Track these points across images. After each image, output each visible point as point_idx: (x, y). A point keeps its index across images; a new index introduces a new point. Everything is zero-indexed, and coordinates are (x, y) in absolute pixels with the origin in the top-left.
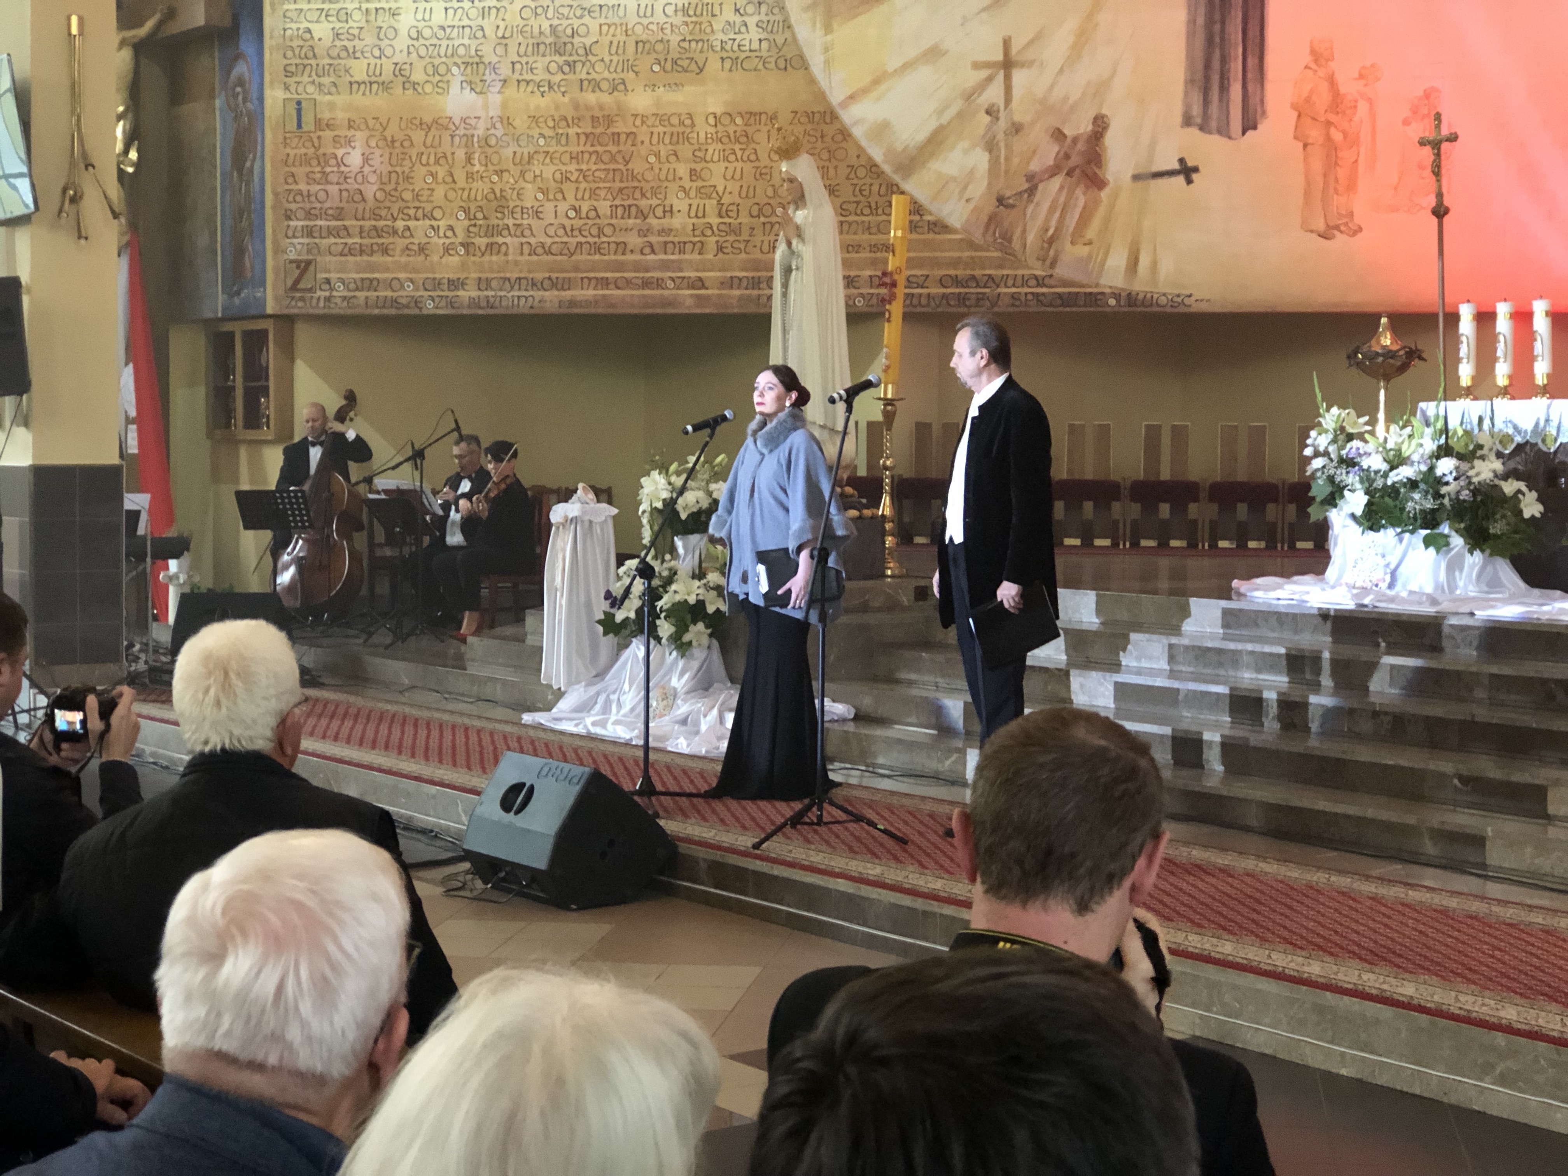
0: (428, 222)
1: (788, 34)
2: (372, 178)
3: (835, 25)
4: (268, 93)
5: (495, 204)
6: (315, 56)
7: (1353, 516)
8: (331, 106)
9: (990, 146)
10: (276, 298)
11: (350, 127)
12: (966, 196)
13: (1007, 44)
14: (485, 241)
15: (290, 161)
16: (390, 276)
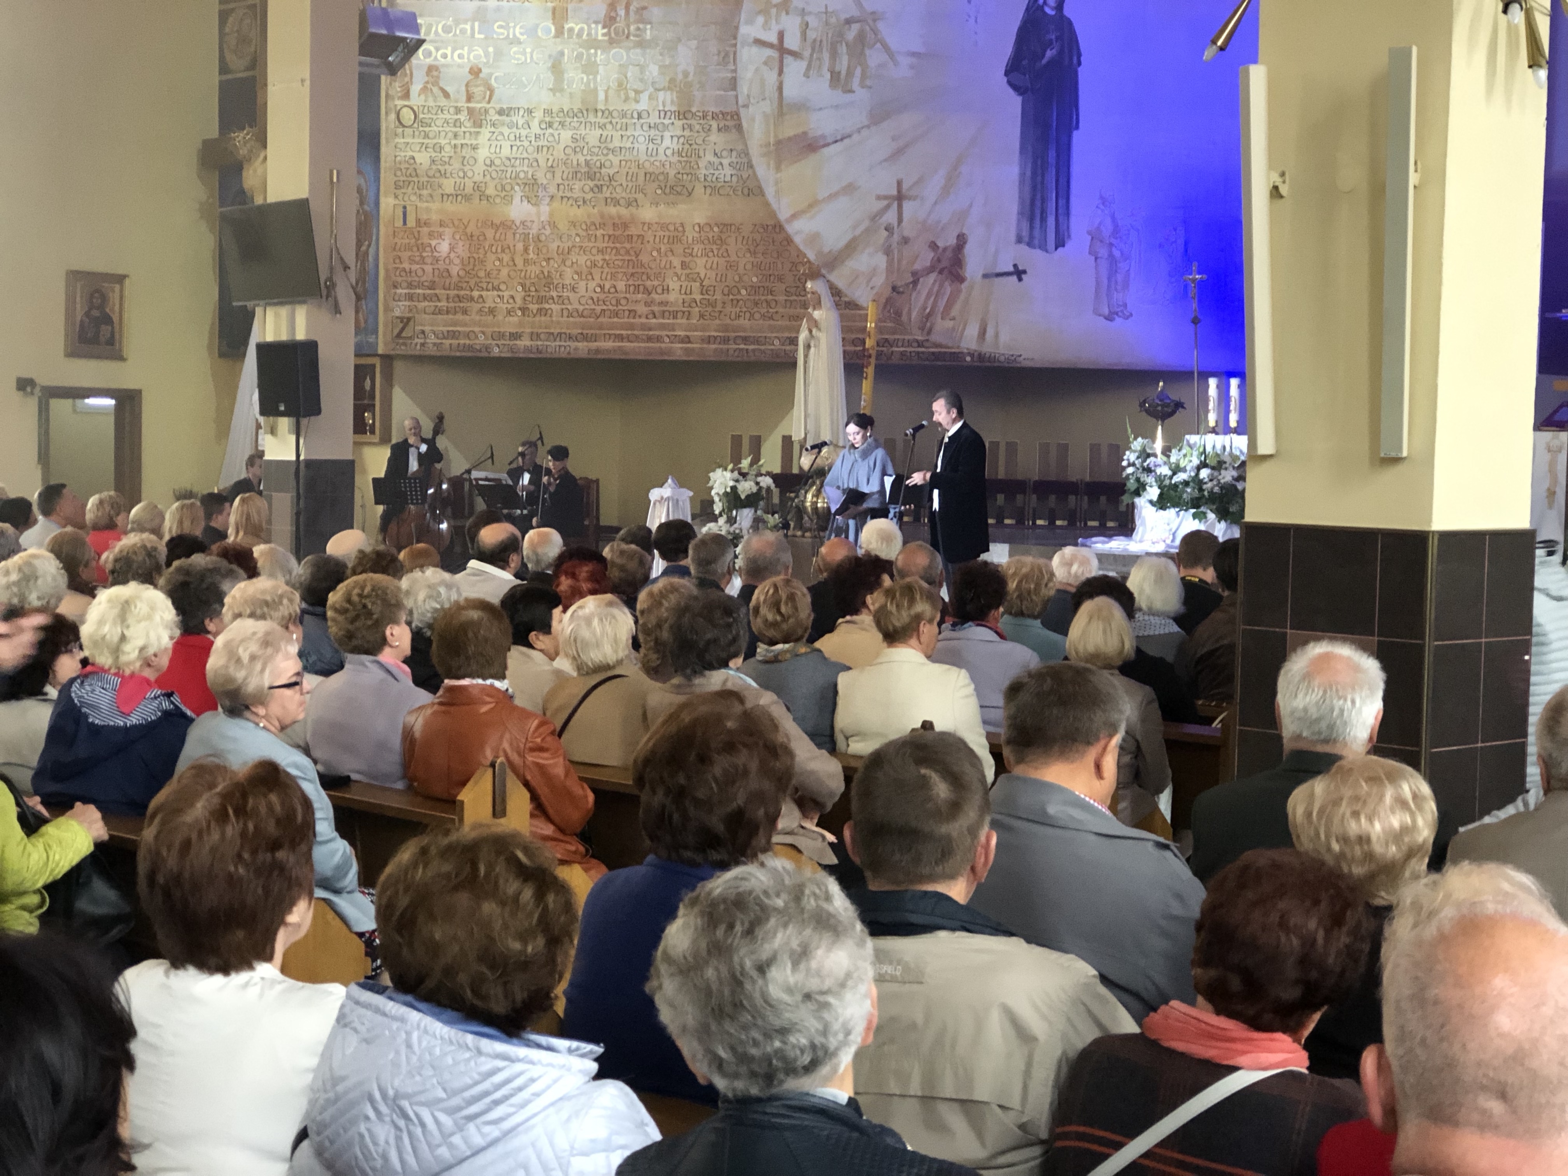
0: (495, 293)
1: (750, 172)
2: (457, 261)
3: (783, 167)
4: (383, 200)
5: (544, 281)
6: (417, 175)
7: (1151, 502)
8: (428, 210)
9: (888, 252)
10: (385, 344)
11: (441, 225)
12: (871, 285)
13: (899, 183)
14: (536, 306)
15: (398, 247)
16: (467, 329)
